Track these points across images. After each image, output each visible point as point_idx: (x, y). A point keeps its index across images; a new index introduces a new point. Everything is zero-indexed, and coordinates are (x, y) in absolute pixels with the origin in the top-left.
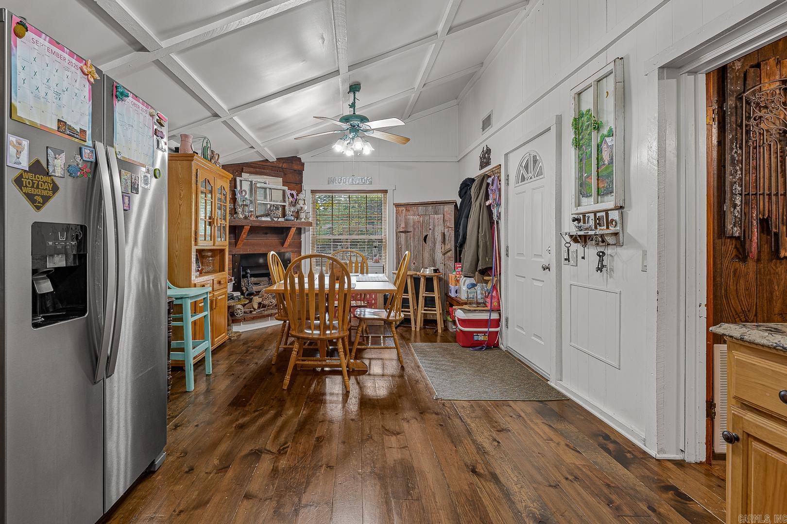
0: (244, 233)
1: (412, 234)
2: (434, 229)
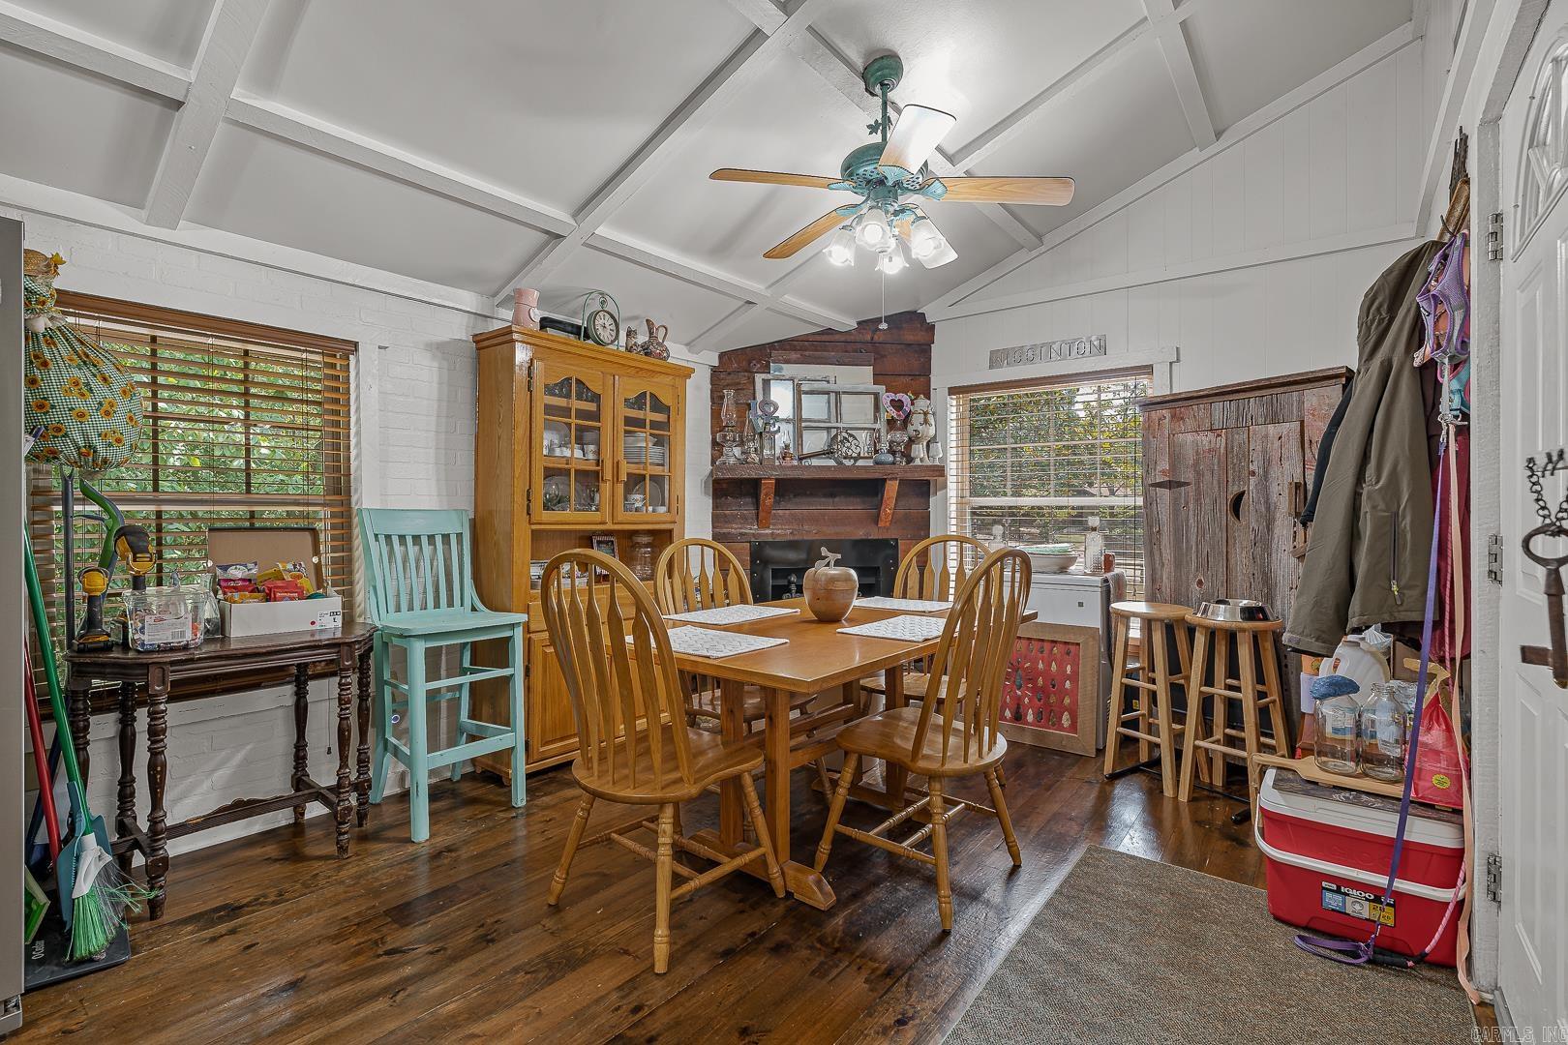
0: (766, 495)
1: (1191, 490)
2: (1266, 473)
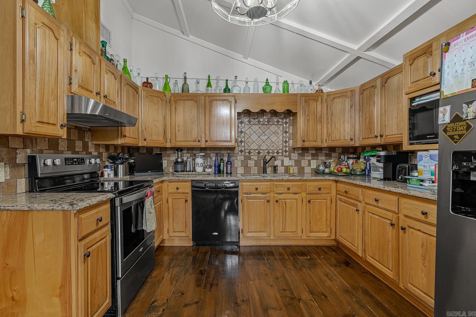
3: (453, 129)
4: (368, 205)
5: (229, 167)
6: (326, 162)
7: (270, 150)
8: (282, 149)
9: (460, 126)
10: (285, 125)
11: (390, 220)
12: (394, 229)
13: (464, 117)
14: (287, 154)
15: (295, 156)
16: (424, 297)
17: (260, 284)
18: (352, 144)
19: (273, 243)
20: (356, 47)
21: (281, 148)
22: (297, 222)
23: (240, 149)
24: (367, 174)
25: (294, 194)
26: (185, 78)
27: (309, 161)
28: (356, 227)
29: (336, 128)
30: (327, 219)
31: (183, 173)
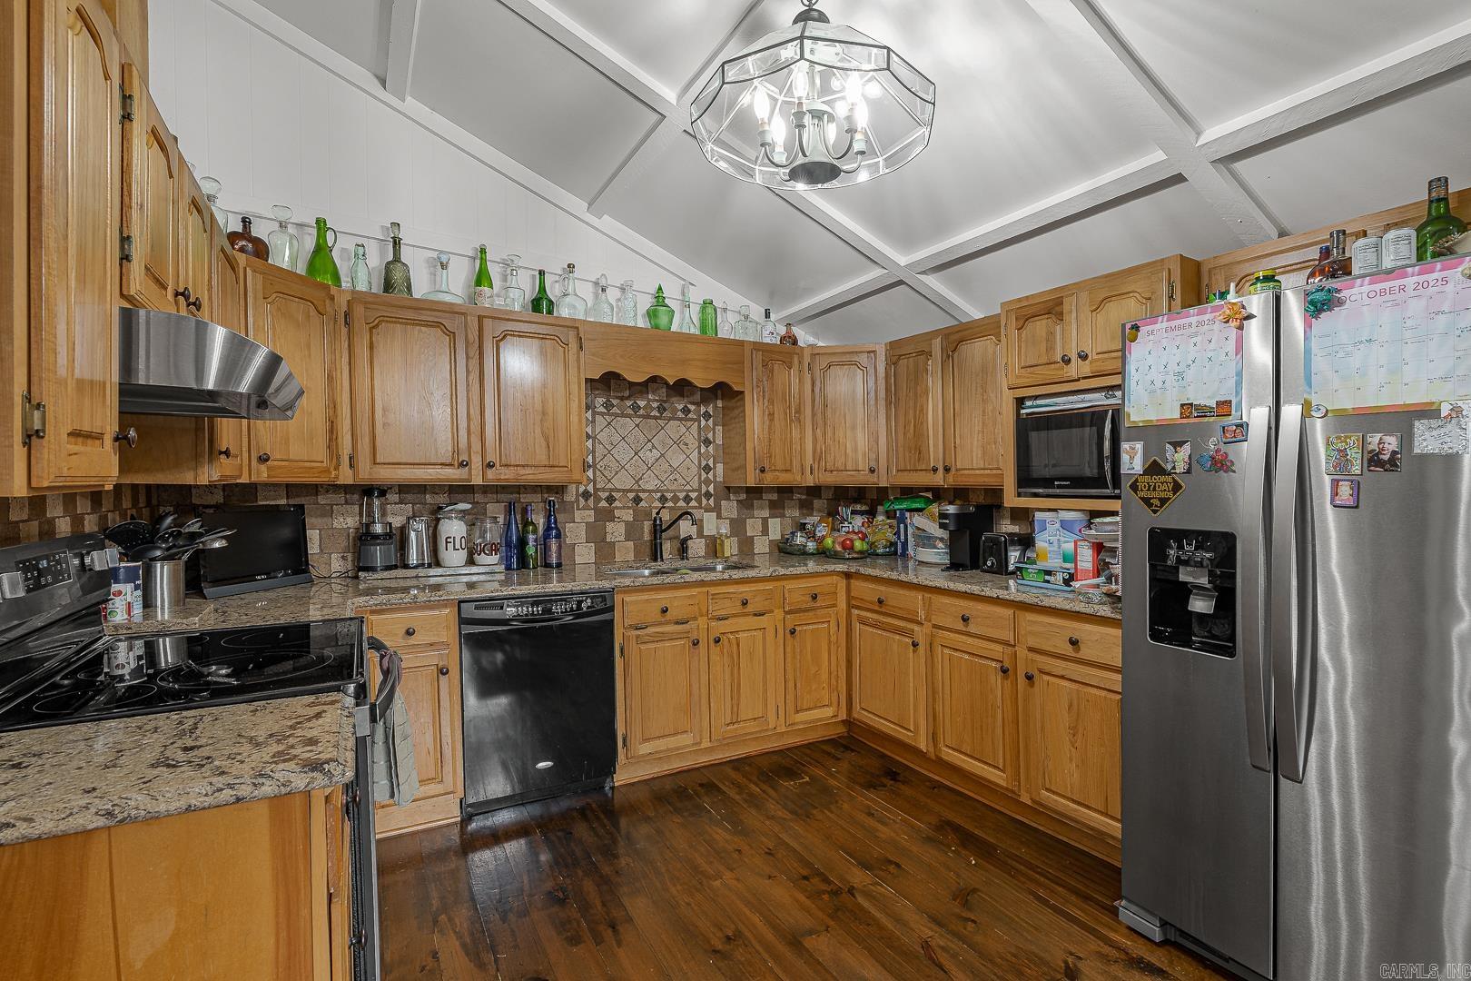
3: (1149, 486)
4: (943, 630)
5: (554, 548)
6: (805, 524)
7: (668, 491)
8: (699, 490)
9: (1162, 485)
10: (703, 422)
11: (998, 661)
12: (1007, 679)
13: (1169, 467)
14: (711, 501)
15: (730, 508)
16: (1076, 810)
17: (738, 880)
18: (870, 480)
19: (704, 759)
20: (903, 260)
21: (696, 486)
22: (765, 691)
23: (582, 489)
24: (900, 551)
25: (755, 615)
26: (397, 243)
27: (765, 521)
28: (911, 685)
29: (837, 439)
30: (830, 673)
31: (394, 573)
